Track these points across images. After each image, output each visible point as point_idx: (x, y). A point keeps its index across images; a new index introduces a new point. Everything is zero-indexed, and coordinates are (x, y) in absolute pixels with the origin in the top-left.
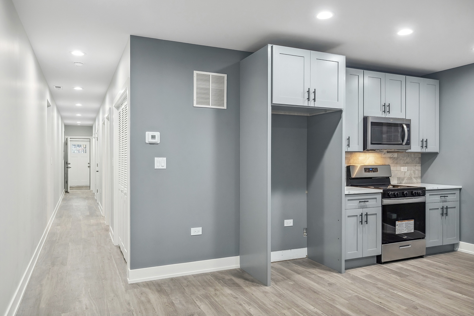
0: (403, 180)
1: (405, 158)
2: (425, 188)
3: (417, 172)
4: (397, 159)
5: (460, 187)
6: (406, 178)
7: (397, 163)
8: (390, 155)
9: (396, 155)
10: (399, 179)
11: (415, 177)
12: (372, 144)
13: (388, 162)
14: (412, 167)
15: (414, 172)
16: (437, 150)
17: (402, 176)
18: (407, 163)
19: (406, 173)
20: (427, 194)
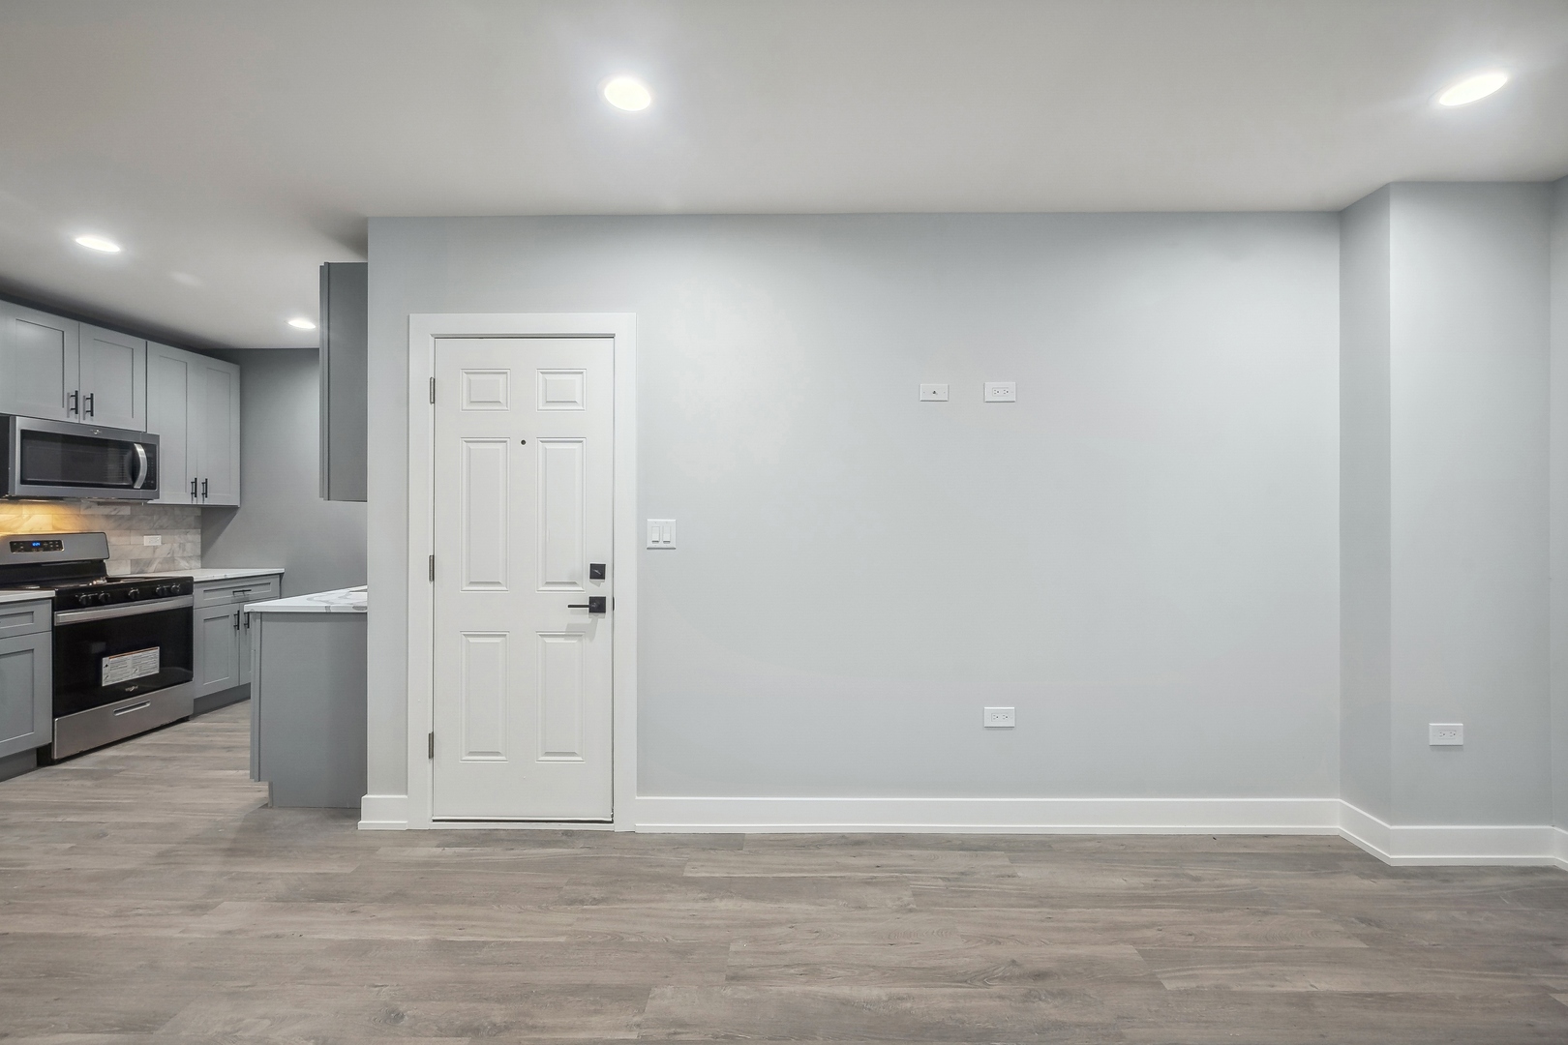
0: (149, 563)
1: (155, 517)
2: (191, 578)
3: (189, 546)
4: (130, 518)
5: (282, 570)
6: (158, 561)
7: (129, 529)
8: (107, 510)
9: (126, 511)
10: (135, 562)
11: (183, 558)
12: (23, 482)
13: (97, 526)
14: (176, 537)
15: (182, 546)
16: (235, 501)
17: (146, 555)
18: (161, 527)
19: (158, 551)
20: (197, 591)
